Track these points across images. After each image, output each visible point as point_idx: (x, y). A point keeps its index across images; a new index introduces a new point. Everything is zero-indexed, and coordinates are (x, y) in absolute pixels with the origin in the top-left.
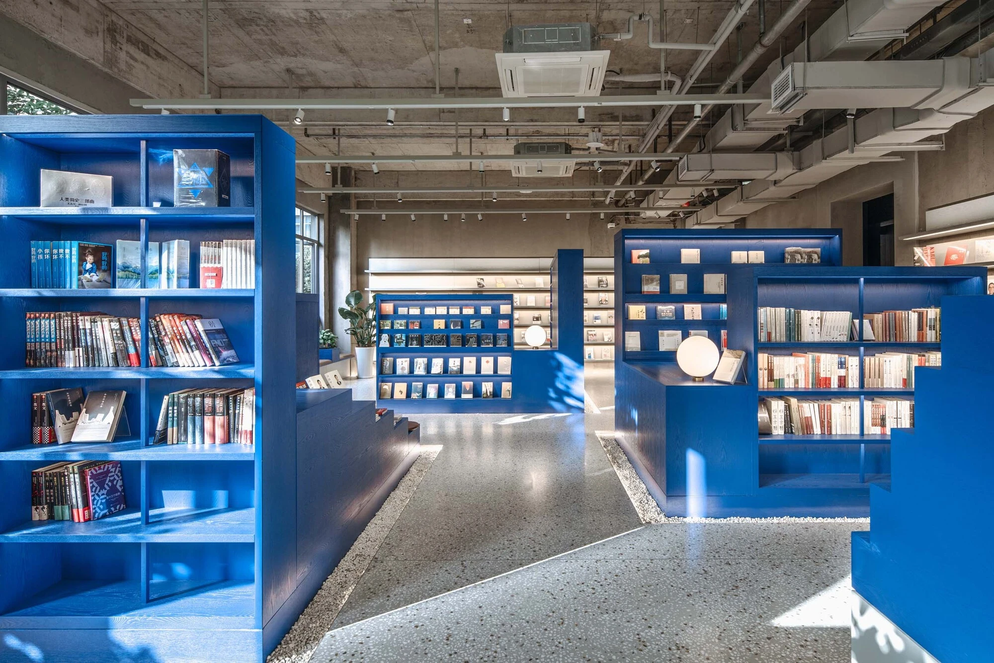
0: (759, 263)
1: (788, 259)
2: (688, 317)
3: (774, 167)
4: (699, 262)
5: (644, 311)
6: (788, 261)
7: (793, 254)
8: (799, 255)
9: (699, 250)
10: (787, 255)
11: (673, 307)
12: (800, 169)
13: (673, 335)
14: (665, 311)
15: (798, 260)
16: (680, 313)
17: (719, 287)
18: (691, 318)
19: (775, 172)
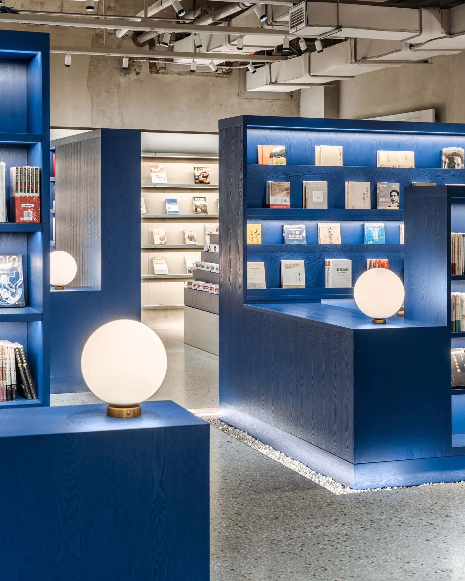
0: (409, 167)
1: (445, 162)
2: (324, 240)
3: (417, 27)
4: (342, 165)
5: (260, 231)
6: (445, 166)
7: (451, 158)
8: (459, 158)
9: (342, 147)
10: (444, 158)
11: (304, 227)
12: (451, 34)
13: (293, 266)
14: (293, 232)
15: (458, 165)
16: (313, 235)
17: (364, 199)
18: (328, 243)
19: (419, 35)
